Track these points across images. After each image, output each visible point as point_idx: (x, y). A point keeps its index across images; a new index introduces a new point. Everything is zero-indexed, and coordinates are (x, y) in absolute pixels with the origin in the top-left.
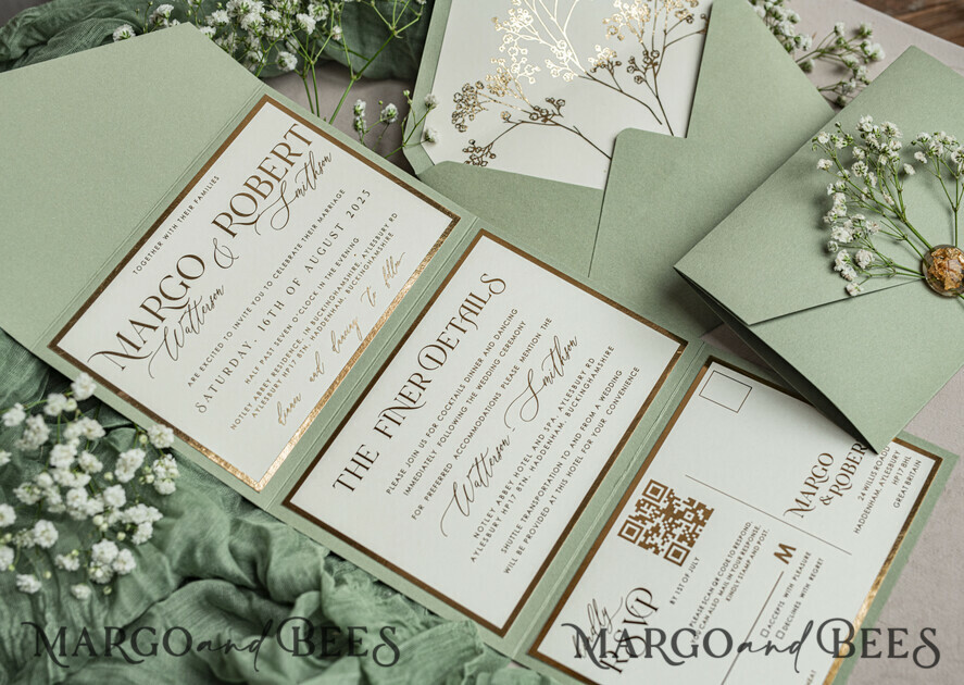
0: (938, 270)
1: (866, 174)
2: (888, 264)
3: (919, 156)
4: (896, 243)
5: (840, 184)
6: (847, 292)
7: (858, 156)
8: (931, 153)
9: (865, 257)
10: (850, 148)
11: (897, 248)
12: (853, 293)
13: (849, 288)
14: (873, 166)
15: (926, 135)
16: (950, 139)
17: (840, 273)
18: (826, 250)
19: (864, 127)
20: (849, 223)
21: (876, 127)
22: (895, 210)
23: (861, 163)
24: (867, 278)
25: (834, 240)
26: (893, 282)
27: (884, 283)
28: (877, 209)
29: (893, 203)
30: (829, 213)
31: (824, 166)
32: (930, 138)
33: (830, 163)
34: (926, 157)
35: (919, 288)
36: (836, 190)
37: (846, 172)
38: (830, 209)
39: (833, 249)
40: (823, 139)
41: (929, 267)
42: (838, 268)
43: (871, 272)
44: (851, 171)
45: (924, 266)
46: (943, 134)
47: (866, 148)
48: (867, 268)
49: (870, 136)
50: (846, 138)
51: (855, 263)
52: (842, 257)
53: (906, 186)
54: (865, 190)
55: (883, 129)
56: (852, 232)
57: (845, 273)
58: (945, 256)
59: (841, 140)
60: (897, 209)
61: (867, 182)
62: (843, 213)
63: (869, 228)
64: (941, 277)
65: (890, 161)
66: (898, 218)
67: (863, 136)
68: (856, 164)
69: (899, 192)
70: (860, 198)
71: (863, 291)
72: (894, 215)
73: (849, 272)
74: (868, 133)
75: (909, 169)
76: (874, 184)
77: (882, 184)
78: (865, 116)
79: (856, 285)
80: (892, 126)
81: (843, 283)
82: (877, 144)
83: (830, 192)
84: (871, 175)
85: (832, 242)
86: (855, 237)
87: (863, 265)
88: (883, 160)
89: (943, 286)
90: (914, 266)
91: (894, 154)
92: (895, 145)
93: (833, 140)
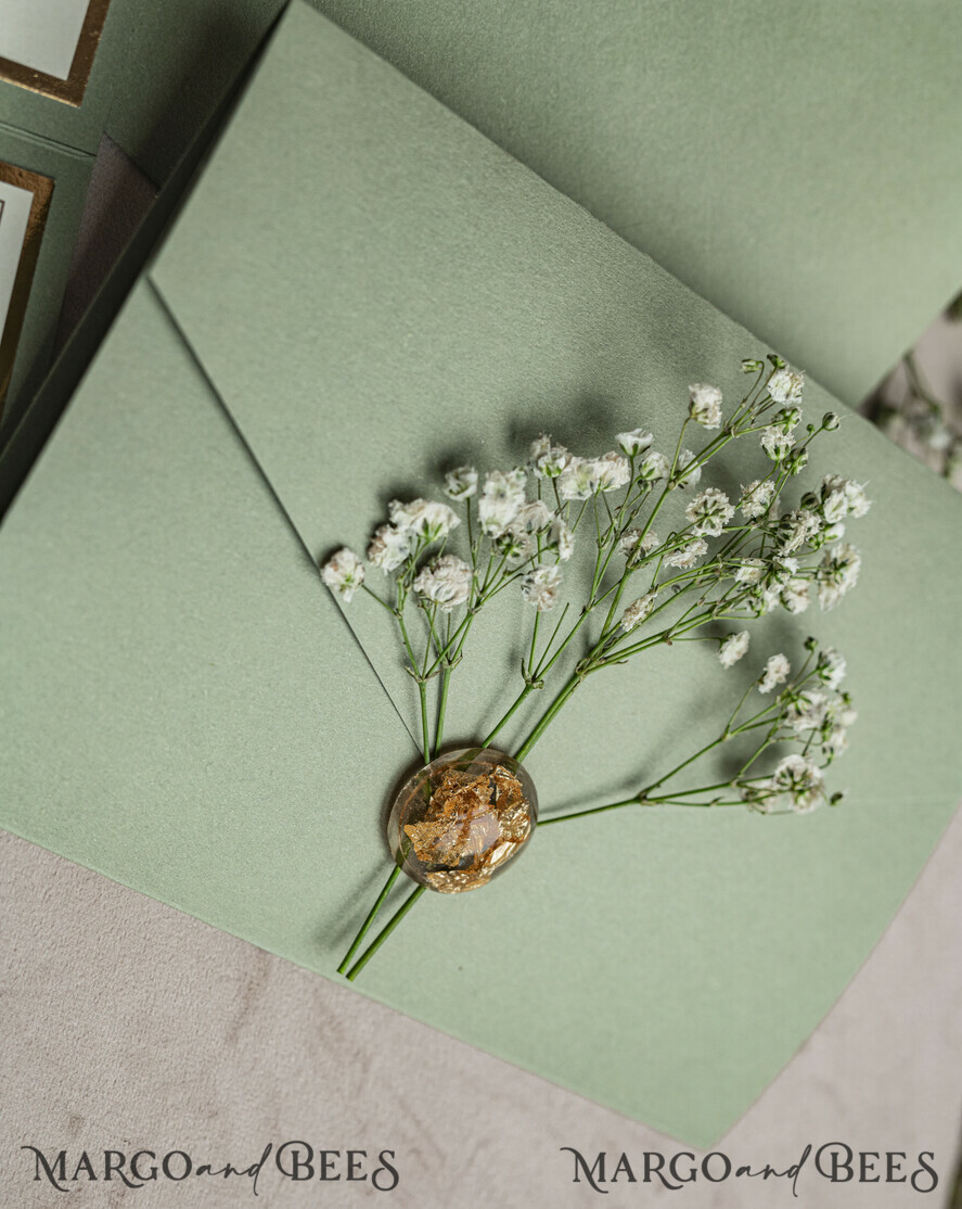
0: (455, 798)
1: (699, 532)
2: (446, 653)
3: (778, 667)
4: (515, 659)
5: (655, 463)
6: (330, 554)
7: (748, 498)
8: (789, 698)
9: (450, 583)
10: (768, 469)
11: (498, 665)
12: (330, 575)
13: (346, 559)
14: (727, 548)
15: (838, 674)
16: (837, 739)
17: (384, 523)
18: (447, 464)
19: (835, 498)
20: (544, 513)
21: (838, 531)
22: (611, 637)
23: (729, 512)
24: (391, 605)
25: (481, 482)
26: (396, 679)
27: (385, 652)
28: (604, 586)
29: (628, 627)
30: (561, 450)
31: (700, 404)
32: (832, 685)
33: (714, 421)
34: (779, 688)
35: (398, 752)
36: (636, 456)
37: (695, 475)
38: (574, 450)
39: (453, 484)
40: (782, 387)
41: (461, 767)
42: (398, 515)
43: (409, 610)
44: (701, 486)
45: (459, 754)
46: (849, 718)
47: (774, 516)
48: (420, 598)
49: (812, 521)
50: (795, 453)
51: (427, 559)
52: (436, 516)
53: (687, 652)
54: (652, 541)
55: (837, 553)
56: (518, 530)
57: (388, 537)
58: (499, 804)
59: (788, 441)
60: (614, 641)
61: (676, 540)
62: (569, 490)
63: (538, 578)
64: (439, 806)
65: (750, 590)
66: (589, 650)
67: (808, 500)
68: (723, 499)
69: (665, 637)
70: (625, 531)
71: (346, 598)
72: (595, 636)
73: (394, 547)
74: (820, 511)
75: (734, 650)
76: (675, 560)
77: (680, 584)
78: (867, 494)
79: (358, 575)
80: (850, 575)
81: (357, 536)
82: (791, 545)
83: (628, 440)
84: (699, 548)
85: (473, 477)
86: (506, 542)
87: (426, 583)
88: (748, 572)
89: (412, 822)
90: (457, 725)
91: (770, 599)
92: (798, 594)
93: (784, 415)
